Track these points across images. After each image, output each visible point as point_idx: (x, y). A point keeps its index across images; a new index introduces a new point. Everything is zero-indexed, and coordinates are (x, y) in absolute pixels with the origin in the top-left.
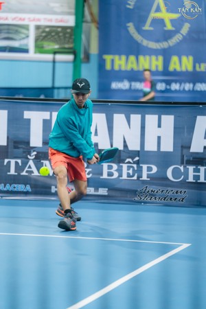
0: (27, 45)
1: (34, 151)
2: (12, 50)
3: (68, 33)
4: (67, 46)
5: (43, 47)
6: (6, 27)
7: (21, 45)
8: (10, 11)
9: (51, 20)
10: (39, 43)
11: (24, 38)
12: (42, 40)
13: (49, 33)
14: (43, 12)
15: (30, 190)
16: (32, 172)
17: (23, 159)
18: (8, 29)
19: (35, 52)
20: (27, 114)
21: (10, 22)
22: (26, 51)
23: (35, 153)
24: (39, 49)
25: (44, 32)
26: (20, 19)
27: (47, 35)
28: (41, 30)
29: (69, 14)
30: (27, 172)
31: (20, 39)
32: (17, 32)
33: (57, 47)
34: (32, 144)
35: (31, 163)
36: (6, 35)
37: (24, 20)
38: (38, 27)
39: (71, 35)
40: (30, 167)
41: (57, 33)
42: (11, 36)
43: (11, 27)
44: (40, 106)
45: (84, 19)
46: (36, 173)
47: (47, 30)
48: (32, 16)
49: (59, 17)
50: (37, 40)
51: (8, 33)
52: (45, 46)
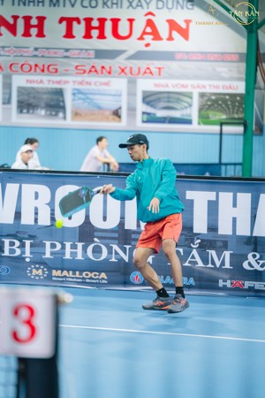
0: (190, 115)
1: (198, 239)
2: (172, 121)
3: (237, 101)
4: (236, 116)
5: (208, 117)
6: (166, 95)
7: (183, 115)
8: (171, 77)
9: (217, 87)
10: (203, 112)
11: (186, 108)
12: (208, 109)
13: (216, 101)
14: (209, 78)
15: (194, 284)
16: (196, 263)
17: (186, 248)
18: (168, 98)
19: (199, 124)
20: (190, 195)
21: (171, 89)
22: (189, 122)
23: (199, 241)
24: (204, 119)
25: (209, 100)
26: (183, 86)
27: (213, 103)
28: (206, 98)
29: (240, 79)
30: (190, 262)
31: (182, 109)
32: (178, 100)
33: (224, 117)
34: (196, 230)
35: (195, 252)
36: (166, 105)
37: (187, 86)
38: (202, 95)
39: (241, 104)
40: (193, 257)
41: (225, 101)
42: (171, 105)
43: (172, 95)
44: (205, 185)
45: (256, 86)
46: (200, 264)
47: (213, 98)
48: (195, 82)
49: (227, 83)
50: (200, 110)
51: (168, 101)
52: (211, 116)
